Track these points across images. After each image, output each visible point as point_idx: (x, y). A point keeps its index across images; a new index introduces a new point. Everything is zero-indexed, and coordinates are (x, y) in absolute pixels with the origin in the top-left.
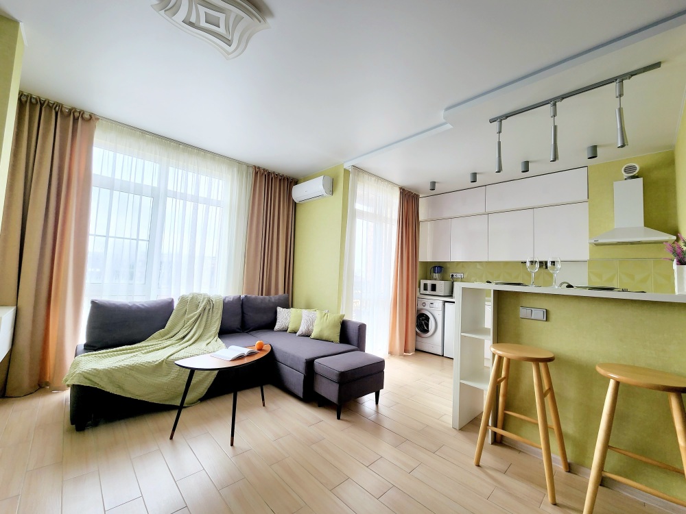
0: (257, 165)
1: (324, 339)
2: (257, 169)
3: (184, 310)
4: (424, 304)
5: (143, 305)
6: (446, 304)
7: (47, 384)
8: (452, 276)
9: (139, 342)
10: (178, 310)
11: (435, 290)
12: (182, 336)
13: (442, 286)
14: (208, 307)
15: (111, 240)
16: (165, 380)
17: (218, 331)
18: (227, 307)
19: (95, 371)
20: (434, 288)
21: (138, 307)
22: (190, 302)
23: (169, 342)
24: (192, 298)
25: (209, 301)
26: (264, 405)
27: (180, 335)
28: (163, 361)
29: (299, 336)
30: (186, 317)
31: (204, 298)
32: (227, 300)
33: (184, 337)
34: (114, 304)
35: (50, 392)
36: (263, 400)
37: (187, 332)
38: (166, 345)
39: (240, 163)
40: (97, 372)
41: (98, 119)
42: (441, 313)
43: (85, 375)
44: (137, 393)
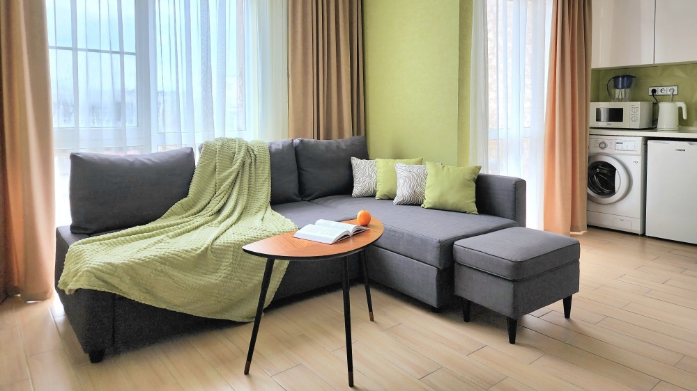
1: (450, 208)
3: (212, 167)
4: (603, 145)
6: (649, 142)
7: (17, 290)
8: (654, 91)
9: (154, 219)
10: (204, 167)
11: (620, 119)
12: (217, 208)
13: (634, 111)
14: (248, 161)
15: (81, 55)
16: (214, 279)
17: (269, 199)
18: (276, 158)
19: (110, 267)
20: (616, 115)
21: (143, 164)
22: (221, 152)
23: (199, 220)
24: (222, 146)
25: (249, 151)
26: (372, 319)
27: (214, 206)
28: (207, 249)
29: (399, 204)
30: (218, 177)
31: (240, 147)
32: (274, 147)
33: (219, 211)
34: (106, 159)
35: (24, 302)
36: (371, 310)
37: (222, 202)
38: (198, 223)
40: (113, 269)
42: (639, 159)
43: (95, 273)
44: (176, 301)
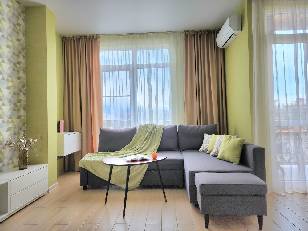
0: (187, 29)
1: (226, 159)
2: (187, 33)
3: (140, 134)
5: (120, 131)
10: (137, 134)
14: (153, 132)
25: (154, 128)
26: (166, 201)
27: (136, 148)
29: (211, 156)
30: (141, 138)
36: (165, 196)
39: (174, 32)
41: (100, 37)
